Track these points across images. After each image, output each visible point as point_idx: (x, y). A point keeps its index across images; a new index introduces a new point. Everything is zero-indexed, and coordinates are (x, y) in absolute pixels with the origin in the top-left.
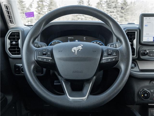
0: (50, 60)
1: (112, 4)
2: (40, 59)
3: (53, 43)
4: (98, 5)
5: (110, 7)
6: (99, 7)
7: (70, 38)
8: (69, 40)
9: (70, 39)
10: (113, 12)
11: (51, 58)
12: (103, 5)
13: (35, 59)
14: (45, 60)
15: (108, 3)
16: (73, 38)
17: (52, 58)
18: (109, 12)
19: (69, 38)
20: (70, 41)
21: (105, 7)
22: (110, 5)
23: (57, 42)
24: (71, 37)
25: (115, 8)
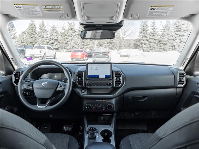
1: (183, 26)
2: (26, 88)
4: (165, 28)
5: (180, 30)
6: (165, 30)
10: (183, 36)
12: (171, 28)
13: (24, 88)
14: (29, 88)
15: (178, 25)
17: (32, 87)
18: (179, 35)
21: (173, 31)
22: (180, 27)
25: (186, 31)
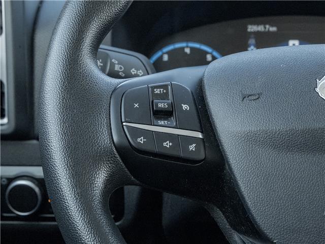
0: (192, 147)
2: (141, 140)
3: (166, 58)
7: (260, 28)
8: (252, 41)
9: (257, 34)
11: (200, 135)
13: (115, 138)
14: (167, 144)
16: (273, 29)
17: (202, 132)
19: (252, 28)
20: (259, 46)
23: (188, 51)
24: (264, 24)
